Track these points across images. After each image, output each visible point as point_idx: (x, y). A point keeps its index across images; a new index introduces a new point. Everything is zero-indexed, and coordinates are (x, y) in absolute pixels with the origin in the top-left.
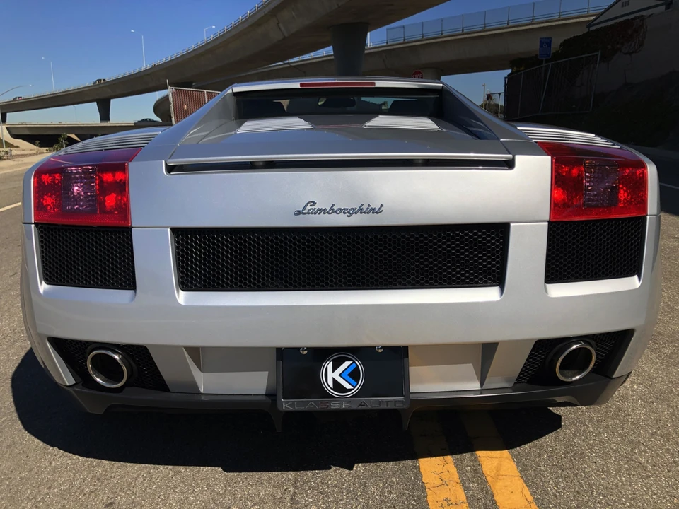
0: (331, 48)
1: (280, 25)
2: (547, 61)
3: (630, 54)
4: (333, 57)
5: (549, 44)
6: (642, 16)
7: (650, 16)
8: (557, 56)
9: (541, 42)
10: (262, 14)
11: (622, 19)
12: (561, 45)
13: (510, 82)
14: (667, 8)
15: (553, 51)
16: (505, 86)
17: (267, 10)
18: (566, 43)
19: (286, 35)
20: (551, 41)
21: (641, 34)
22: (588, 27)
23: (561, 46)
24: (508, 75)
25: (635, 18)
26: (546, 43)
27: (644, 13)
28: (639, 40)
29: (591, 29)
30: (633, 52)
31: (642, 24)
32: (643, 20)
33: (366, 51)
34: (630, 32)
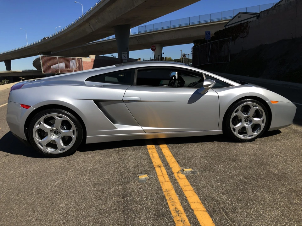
0: (114, 35)
1: (91, 26)
2: (209, 41)
3: (243, 38)
4: (115, 39)
6: (247, 22)
7: (250, 22)
8: (213, 39)
9: (206, 33)
10: (82, 21)
11: (239, 23)
12: (214, 34)
13: (194, 49)
14: (258, 18)
15: (211, 36)
16: (192, 52)
17: (85, 19)
18: (216, 33)
19: (94, 30)
20: (210, 32)
21: (247, 29)
24: (193, 47)
25: (244, 23)
26: (208, 33)
27: (248, 20)
28: (247, 32)
29: (226, 27)
30: (244, 37)
31: (248, 25)
32: (248, 23)
33: (130, 37)
34: (242, 28)
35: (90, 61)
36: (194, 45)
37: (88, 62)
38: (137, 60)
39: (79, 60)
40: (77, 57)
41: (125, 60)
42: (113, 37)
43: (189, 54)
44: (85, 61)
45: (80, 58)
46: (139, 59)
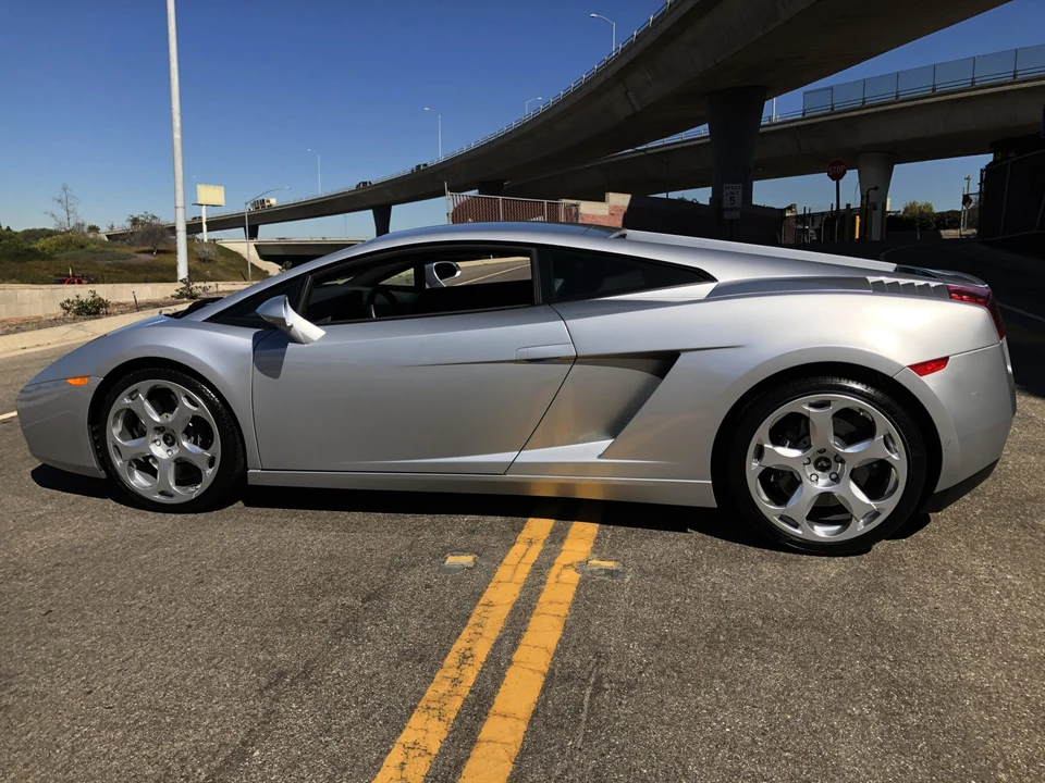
0: (706, 126)
1: (630, 94)
4: (709, 140)
9: (1044, 111)
10: (602, 79)
13: (989, 175)
16: (980, 184)
17: (611, 72)
19: (638, 109)
24: (987, 166)
33: (761, 130)
35: (606, 213)
36: (991, 161)
37: (600, 216)
38: (782, 211)
39: (568, 209)
40: (564, 201)
41: (732, 209)
42: (703, 130)
44: (589, 212)
45: (574, 202)
46: (790, 208)
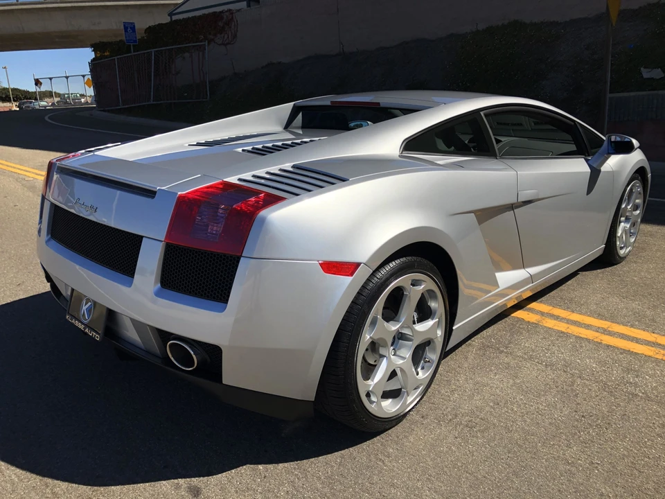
2: (135, 49)
3: (225, 45)
5: (133, 28)
6: (230, 10)
7: (239, 11)
8: (143, 44)
9: (124, 25)
12: (146, 31)
15: (138, 37)
16: (90, 70)
18: (150, 30)
20: (134, 26)
21: (233, 27)
22: (171, 15)
23: (145, 33)
24: (92, 61)
25: (222, 12)
26: (130, 27)
27: (230, 7)
28: (232, 33)
29: (174, 18)
30: (228, 44)
31: (232, 17)
32: (232, 13)
34: (221, 24)
36: (94, 56)
43: (51, 79)
